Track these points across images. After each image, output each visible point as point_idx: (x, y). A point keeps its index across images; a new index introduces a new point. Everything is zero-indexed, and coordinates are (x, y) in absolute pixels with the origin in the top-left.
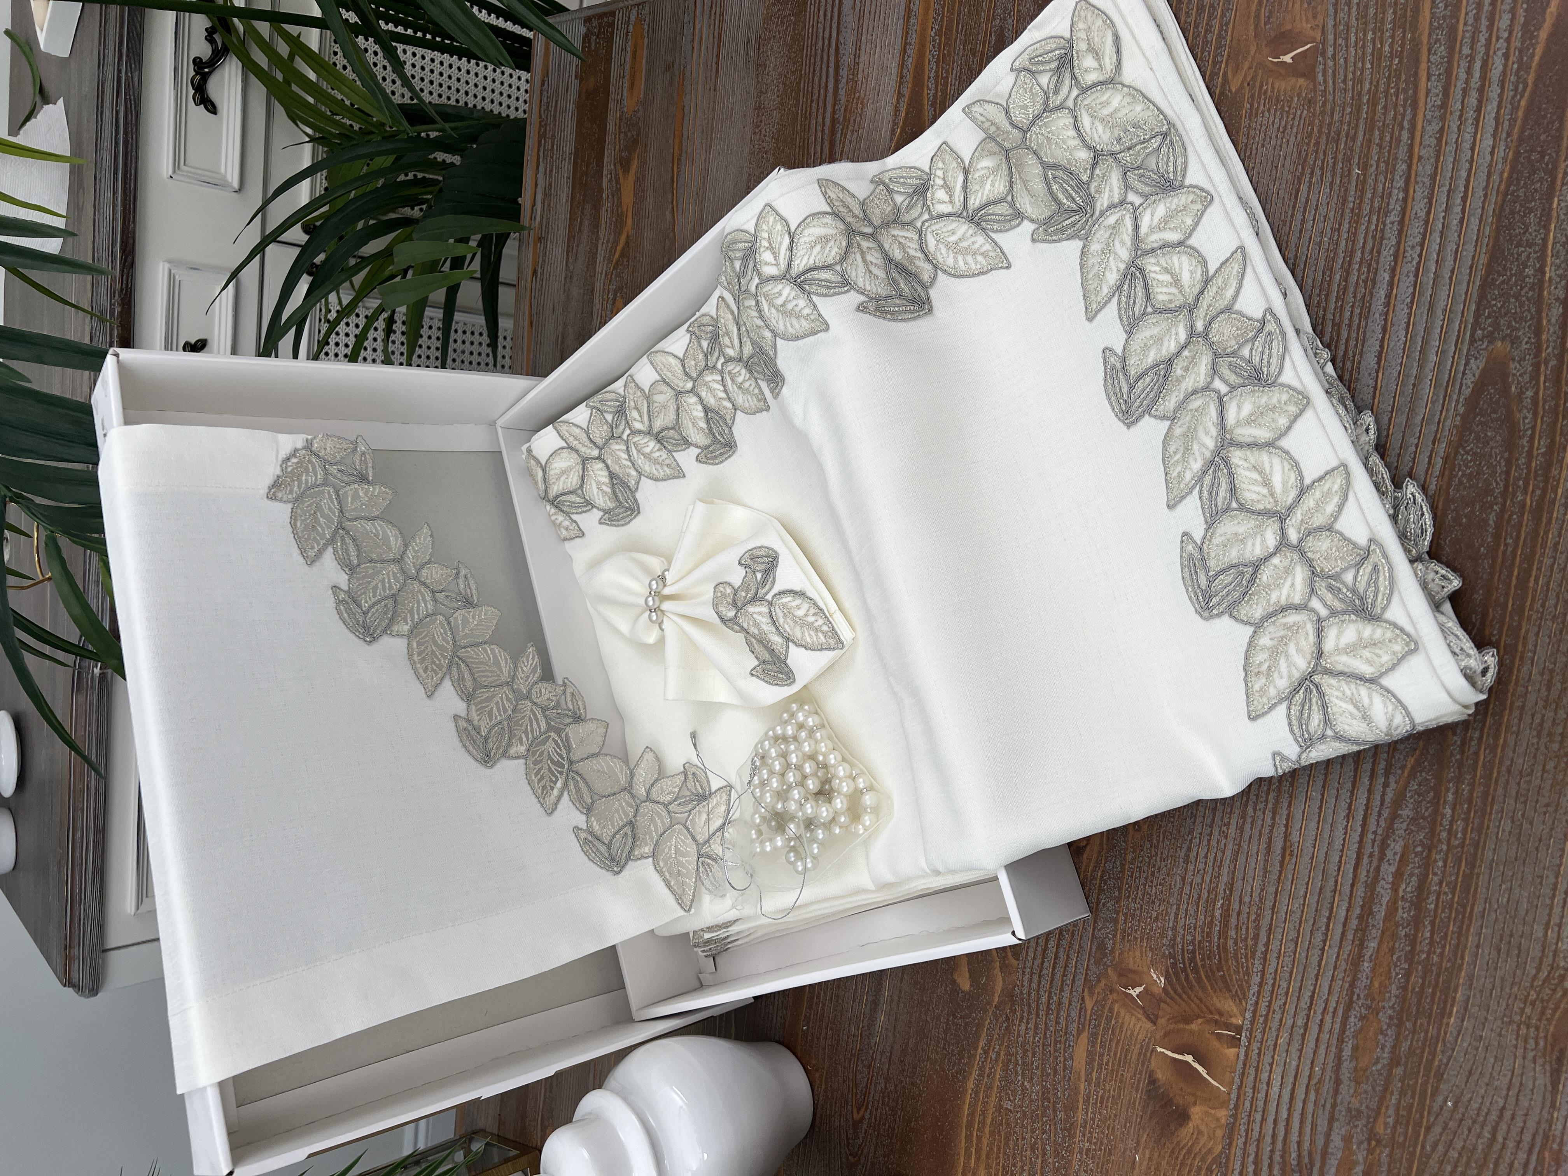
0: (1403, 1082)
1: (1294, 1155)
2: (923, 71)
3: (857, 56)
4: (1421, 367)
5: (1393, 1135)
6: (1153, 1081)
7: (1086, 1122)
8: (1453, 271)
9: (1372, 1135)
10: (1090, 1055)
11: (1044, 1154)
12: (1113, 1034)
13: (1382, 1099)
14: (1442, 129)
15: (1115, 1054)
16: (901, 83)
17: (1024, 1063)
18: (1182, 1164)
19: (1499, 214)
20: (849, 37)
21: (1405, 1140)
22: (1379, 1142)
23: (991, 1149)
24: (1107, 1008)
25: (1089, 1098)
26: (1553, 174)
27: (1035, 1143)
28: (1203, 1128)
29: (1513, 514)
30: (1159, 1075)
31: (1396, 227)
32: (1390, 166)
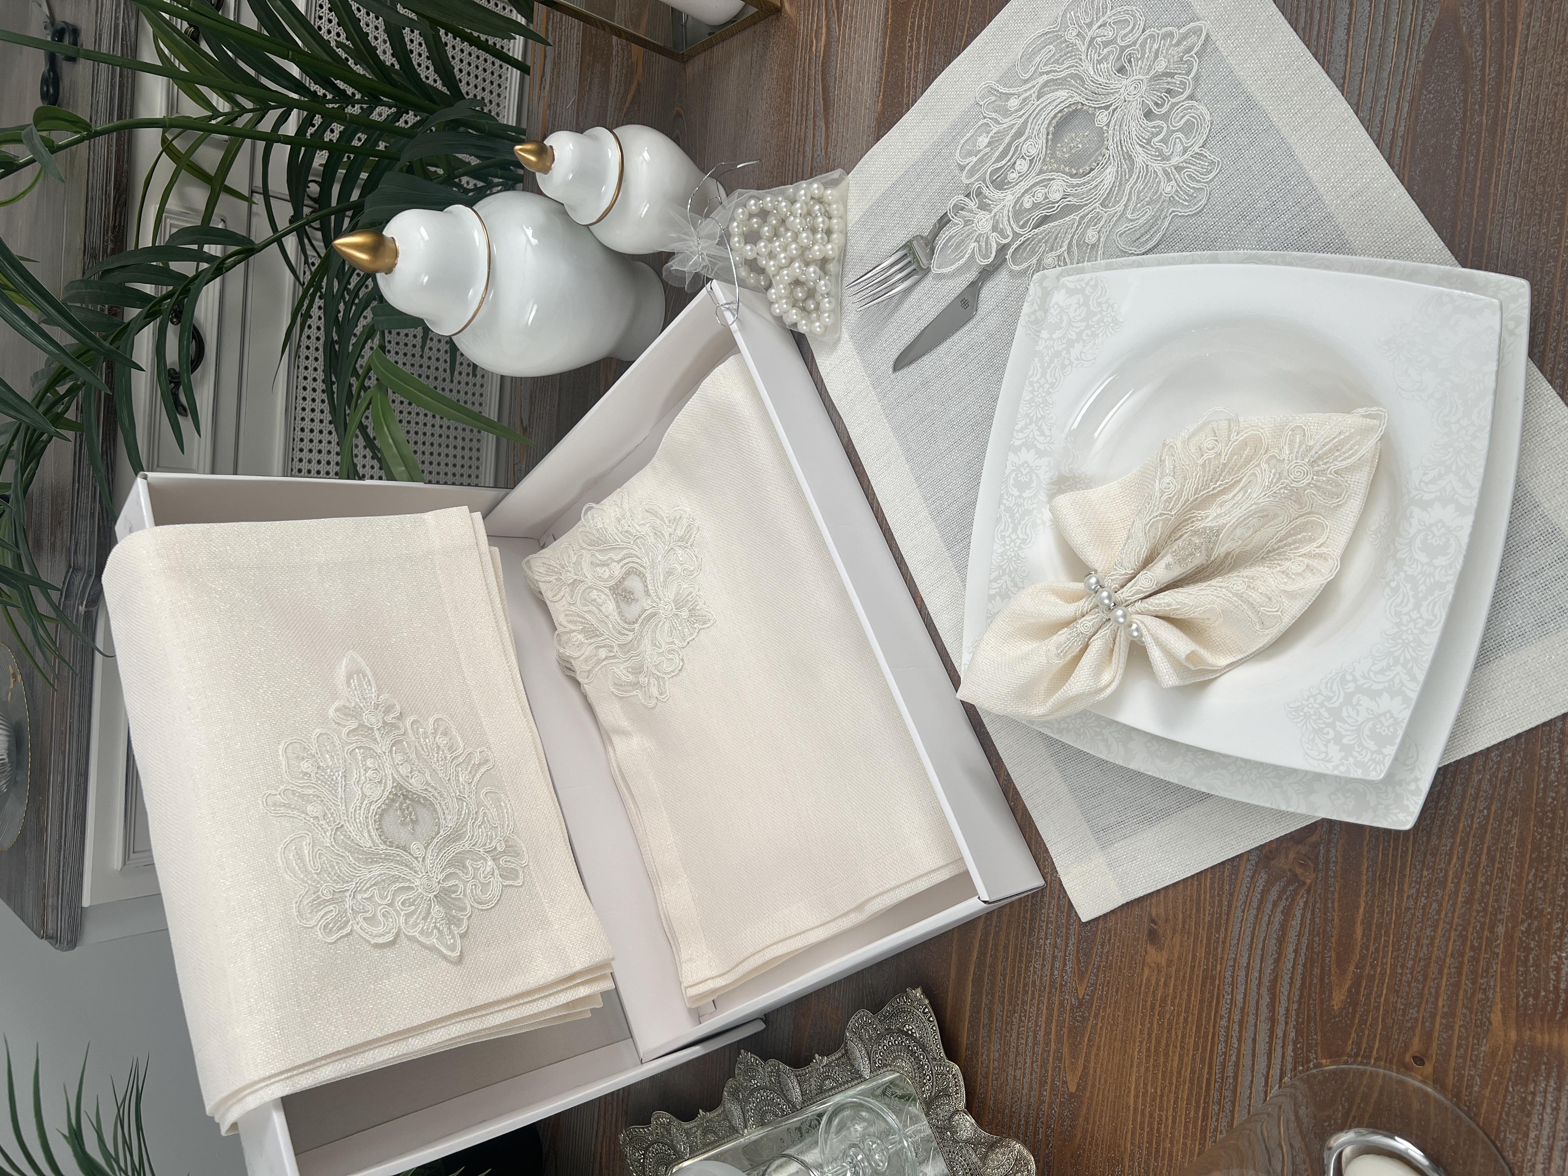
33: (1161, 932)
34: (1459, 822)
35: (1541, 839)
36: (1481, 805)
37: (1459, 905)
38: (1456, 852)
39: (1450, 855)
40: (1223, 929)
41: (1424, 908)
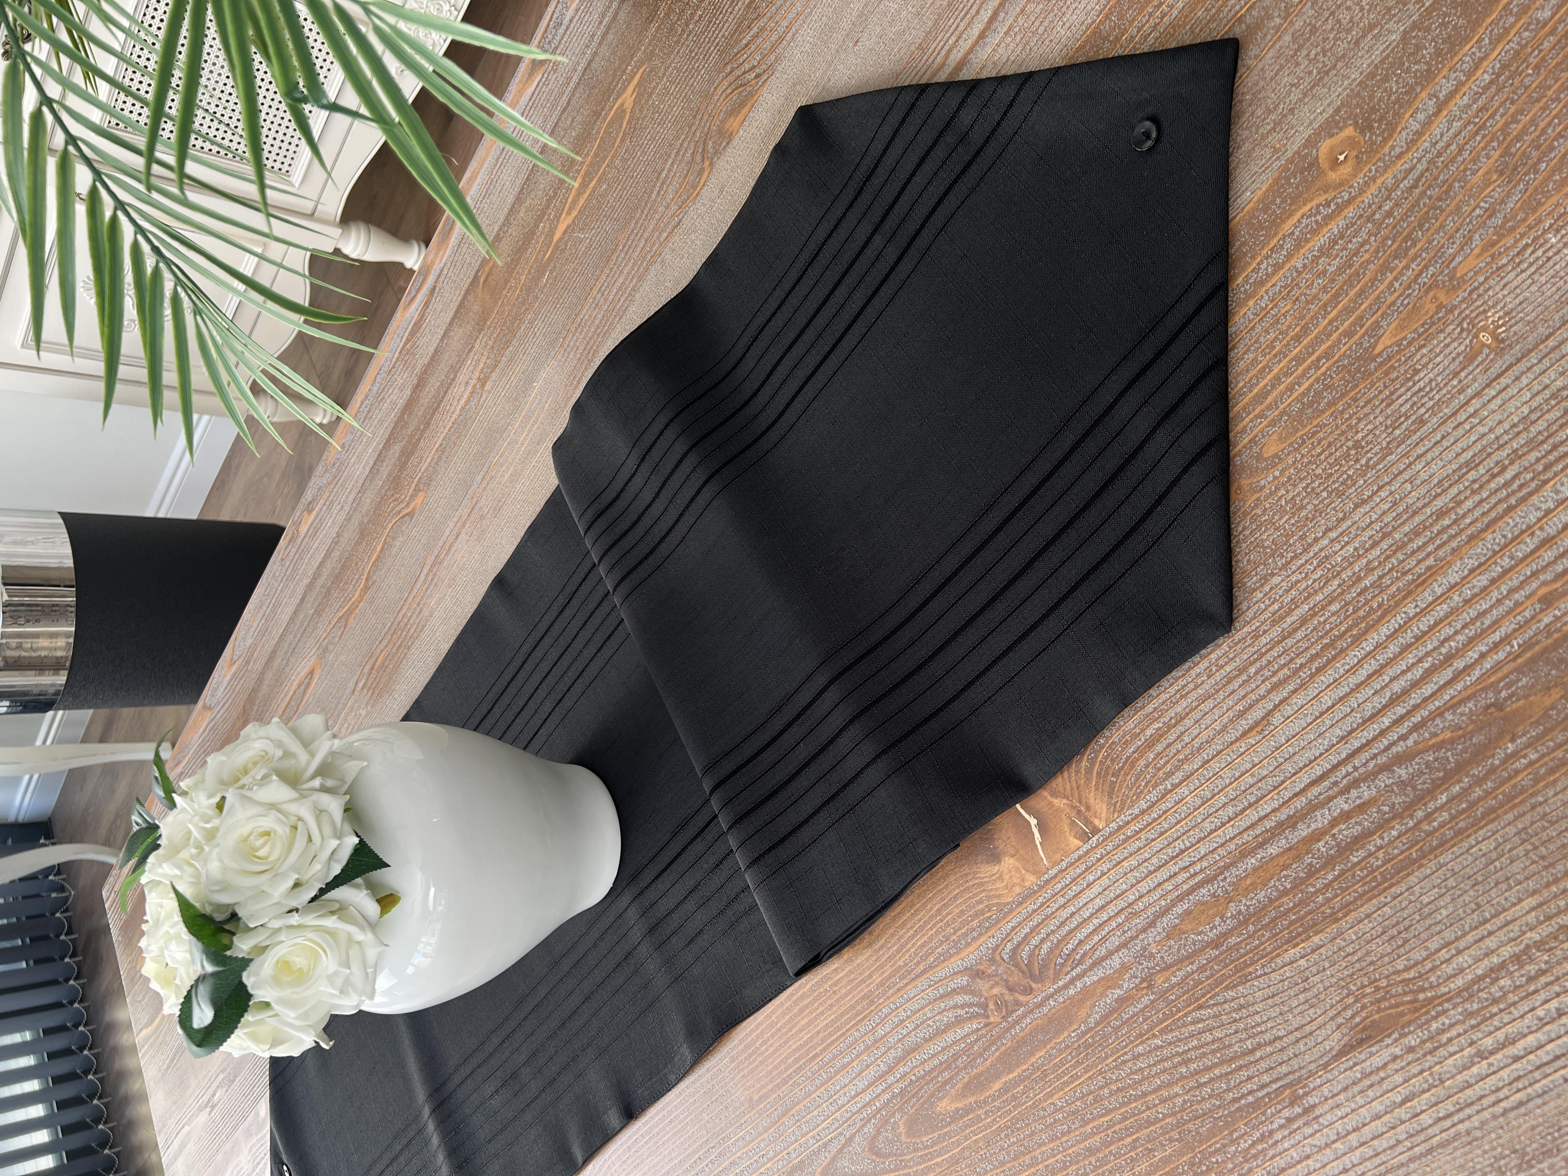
5: (1168, 990)
9: (1149, 979)
13: (1180, 961)
21: (1173, 1001)
22: (1151, 986)
28: (1006, 876)
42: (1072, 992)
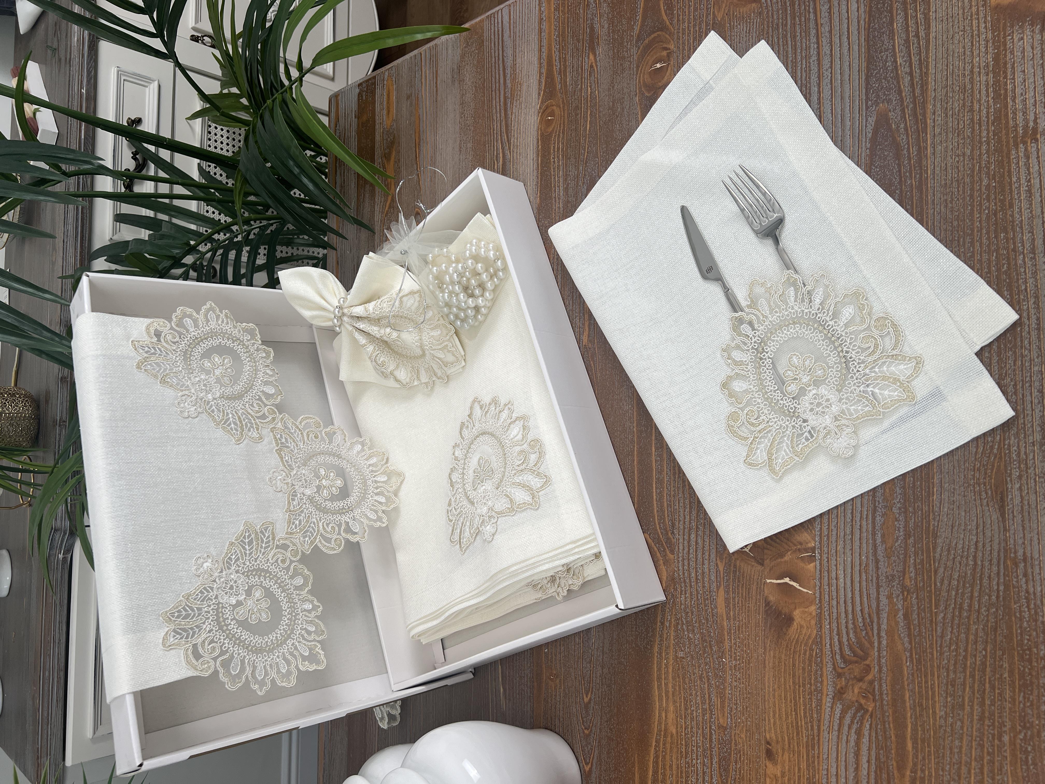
0: (915, 547)
1: (860, 620)
2: (552, 57)
3: (514, 60)
4: (843, 130)
5: (916, 583)
6: (767, 603)
7: (731, 647)
8: (850, 76)
9: (904, 588)
10: (727, 600)
11: (709, 679)
12: (739, 581)
13: (905, 562)
14: (830, 6)
15: (742, 594)
16: (540, 67)
17: (687, 622)
18: (794, 652)
19: (867, 40)
20: (509, 52)
21: (924, 585)
22: (908, 591)
23: (675, 689)
24: (732, 565)
25: (730, 630)
26: (891, 12)
27: (702, 674)
28: (802, 623)
29: (907, 192)
30: (772, 598)
31: (816, 63)
32: (807, 33)
33: (774, 750)
34: (966, 660)
35: (1024, 670)
36: (980, 647)
37: (975, 722)
38: (967, 682)
39: (964, 684)
40: (816, 747)
41: (951, 725)
42: (884, 642)
